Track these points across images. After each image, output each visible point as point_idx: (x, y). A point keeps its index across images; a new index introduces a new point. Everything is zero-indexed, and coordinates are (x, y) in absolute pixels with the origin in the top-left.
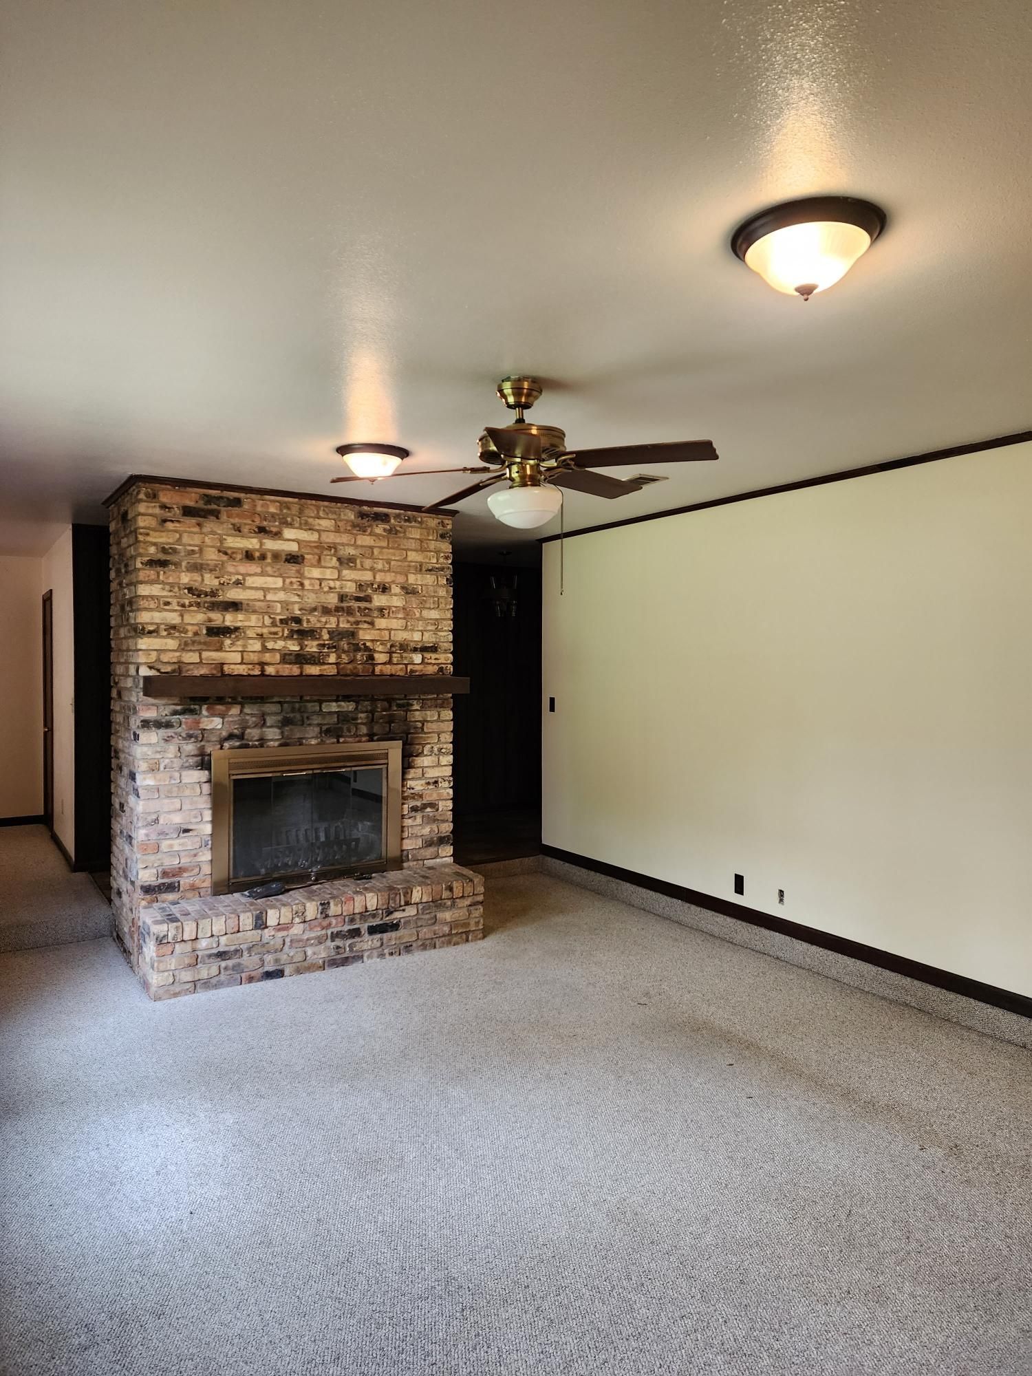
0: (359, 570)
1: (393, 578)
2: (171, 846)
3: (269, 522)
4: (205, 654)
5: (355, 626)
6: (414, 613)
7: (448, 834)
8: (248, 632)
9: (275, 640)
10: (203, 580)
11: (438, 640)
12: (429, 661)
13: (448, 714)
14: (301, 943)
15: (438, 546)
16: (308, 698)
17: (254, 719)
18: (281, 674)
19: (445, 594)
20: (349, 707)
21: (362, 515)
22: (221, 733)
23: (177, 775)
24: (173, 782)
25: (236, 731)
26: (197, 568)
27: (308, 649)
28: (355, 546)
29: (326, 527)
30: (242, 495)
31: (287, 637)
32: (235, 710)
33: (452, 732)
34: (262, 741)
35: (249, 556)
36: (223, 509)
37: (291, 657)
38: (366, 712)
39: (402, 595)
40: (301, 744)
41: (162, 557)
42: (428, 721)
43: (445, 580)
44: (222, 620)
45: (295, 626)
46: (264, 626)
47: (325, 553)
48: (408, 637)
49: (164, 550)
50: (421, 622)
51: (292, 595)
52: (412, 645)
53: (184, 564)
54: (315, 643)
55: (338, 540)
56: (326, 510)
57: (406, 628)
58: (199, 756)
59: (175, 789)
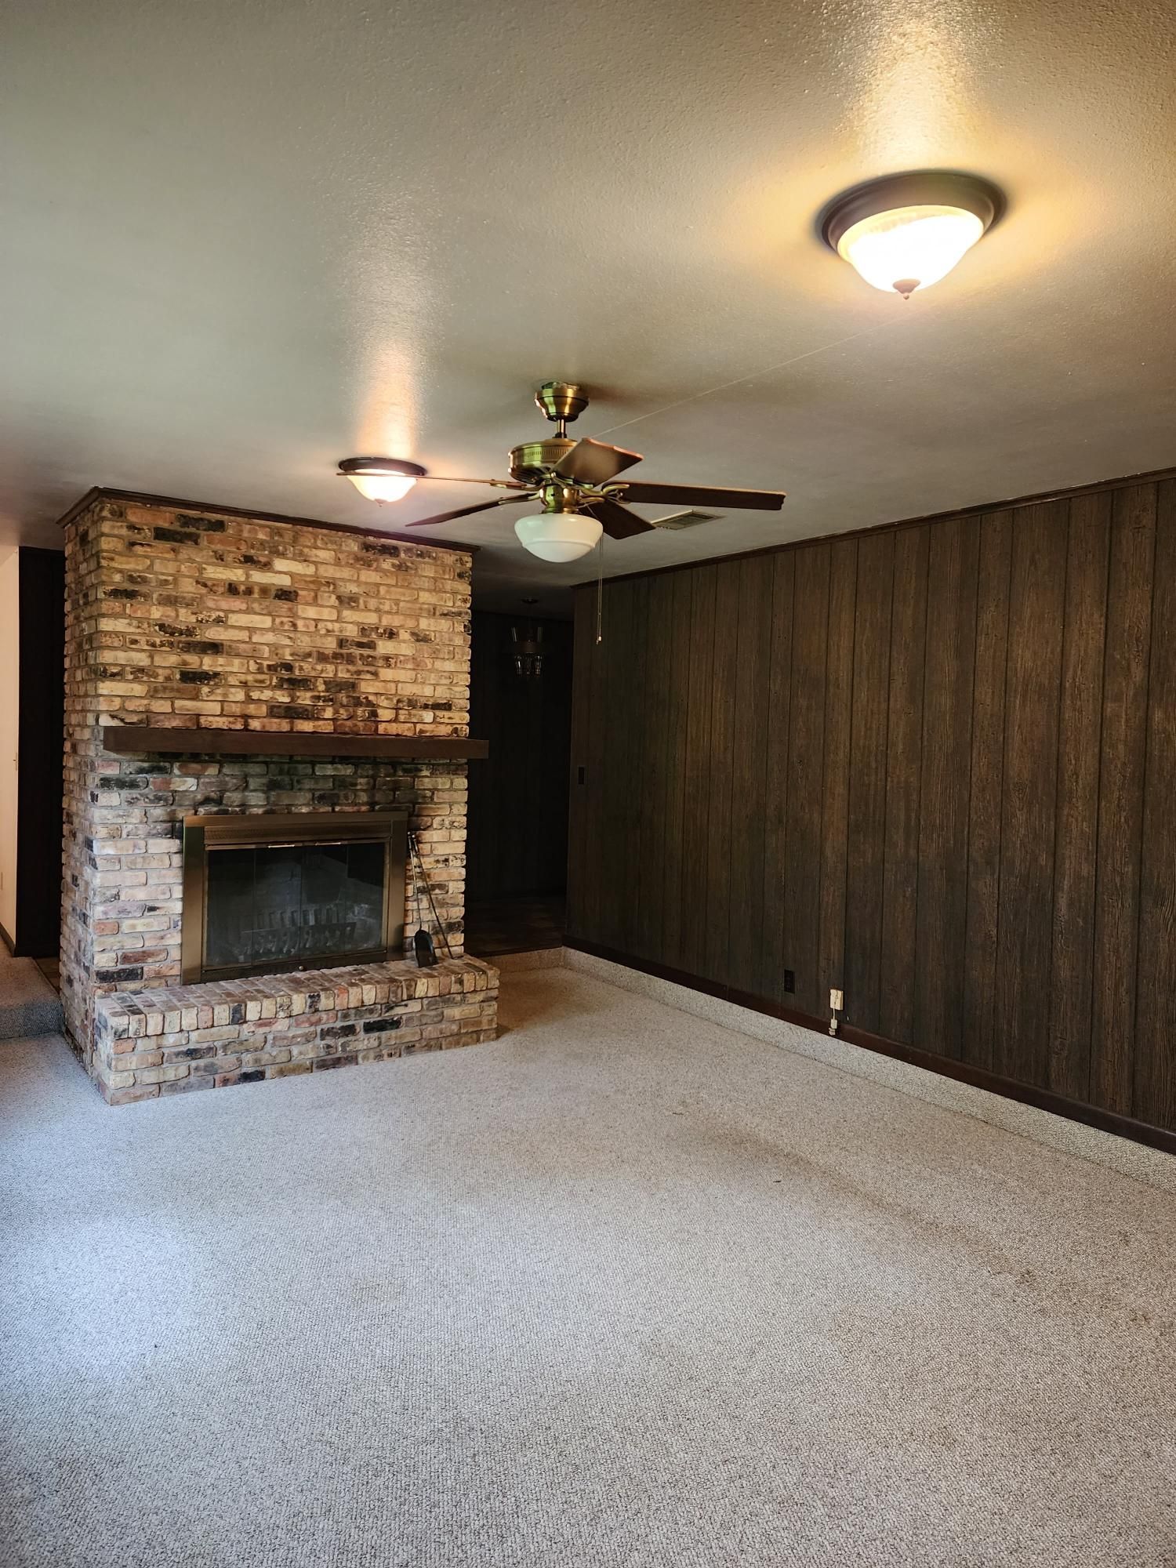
0: (363, 610)
1: (402, 623)
2: (134, 926)
3: (258, 550)
4: (178, 703)
5: (355, 677)
6: (426, 664)
7: (459, 920)
8: (230, 679)
9: (261, 689)
10: (177, 616)
11: (452, 696)
12: (442, 720)
13: (462, 782)
14: (285, 1041)
15: (455, 586)
16: (299, 759)
17: (235, 781)
18: (267, 729)
19: (461, 642)
20: (348, 770)
21: (367, 547)
22: (196, 796)
23: (142, 843)
24: (137, 851)
25: (213, 794)
26: (171, 601)
27: (300, 701)
28: (358, 581)
29: (325, 559)
30: (225, 518)
31: (275, 686)
32: (212, 770)
33: (466, 803)
34: (244, 805)
36: (202, 533)
37: (279, 710)
38: (367, 777)
39: (412, 642)
40: (290, 812)
41: (130, 587)
42: (438, 790)
43: (462, 627)
44: (199, 664)
45: (285, 674)
46: (248, 672)
47: (322, 589)
48: (417, 692)
49: (131, 579)
50: (433, 675)
51: (283, 638)
52: (423, 701)
53: (155, 596)
54: (309, 694)
55: (338, 575)
56: (325, 539)
57: (415, 681)
58: (169, 822)
59: (140, 860)
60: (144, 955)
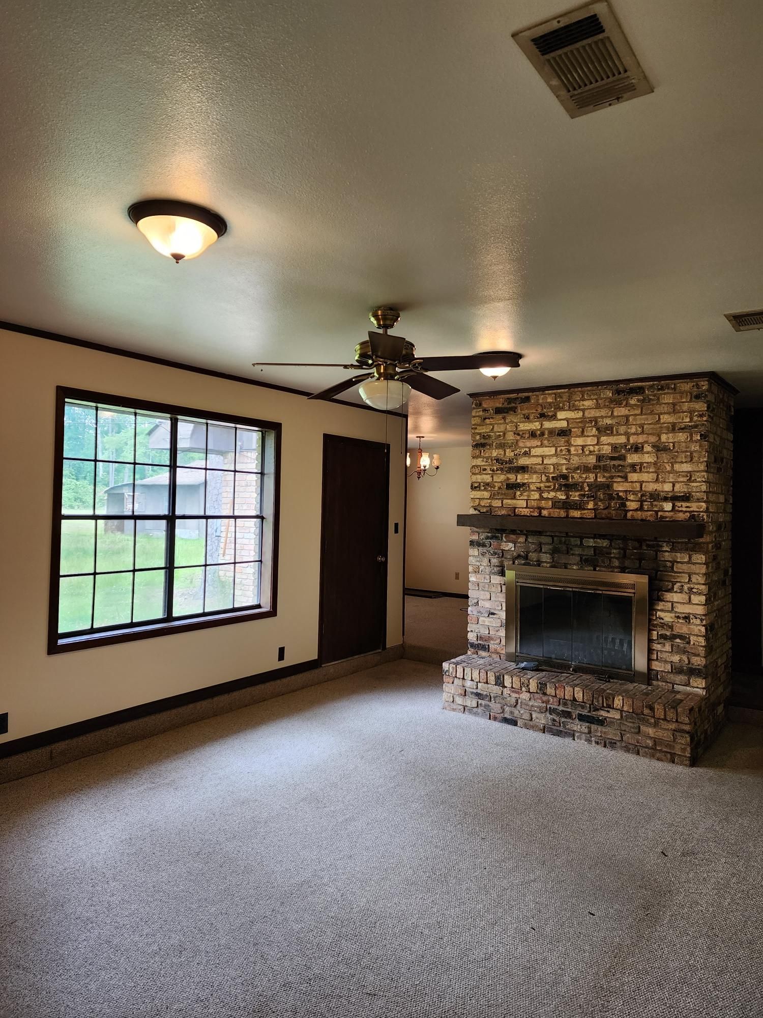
0: (616, 435)
1: (646, 440)
2: (484, 621)
3: (548, 409)
4: (505, 501)
5: (610, 480)
6: (665, 467)
7: (700, 667)
8: (531, 486)
9: (549, 491)
10: (505, 453)
11: (690, 490)
12: (680, 509)
13: (701, 558)
14: (528, 707)
15: (692, 406)
16: (572, 534)
17: (534, 546)
18: (552, 515)
19: (698, 447)
20: (605, 543)
22: (513, 554)
23: (488, 577)
24: (486, 581)
25: (522, 553)
26: (502, 446)
27: (572, 498)
28: (612, 416)
29: (589, 406)
30: (530, 394)
31: (557, 489)
32: (522, 539)
33: (705, 574)
34: (539, 563)
35: (533, 434)
36: (518, 405)
37: (560, 504)
38: (619, 548)
39: (654, 453)
40: (566, 568)
41: (483, 441)
42: (678, 562)
43: (699, 436)
44: (515, 479)
46: (541, 482)
47: (587, 425)
48: (658, 488)
49: (484, 437)
50: (671, 475)
51: (562, 459)
52: (662, 495)
53: (494, 444)
54: (577, 494)
55: (598, 415)
56: (589, 393)
57: (657, 480)
58: (500, 567)
59: (487, 586)
60: (489, 638)
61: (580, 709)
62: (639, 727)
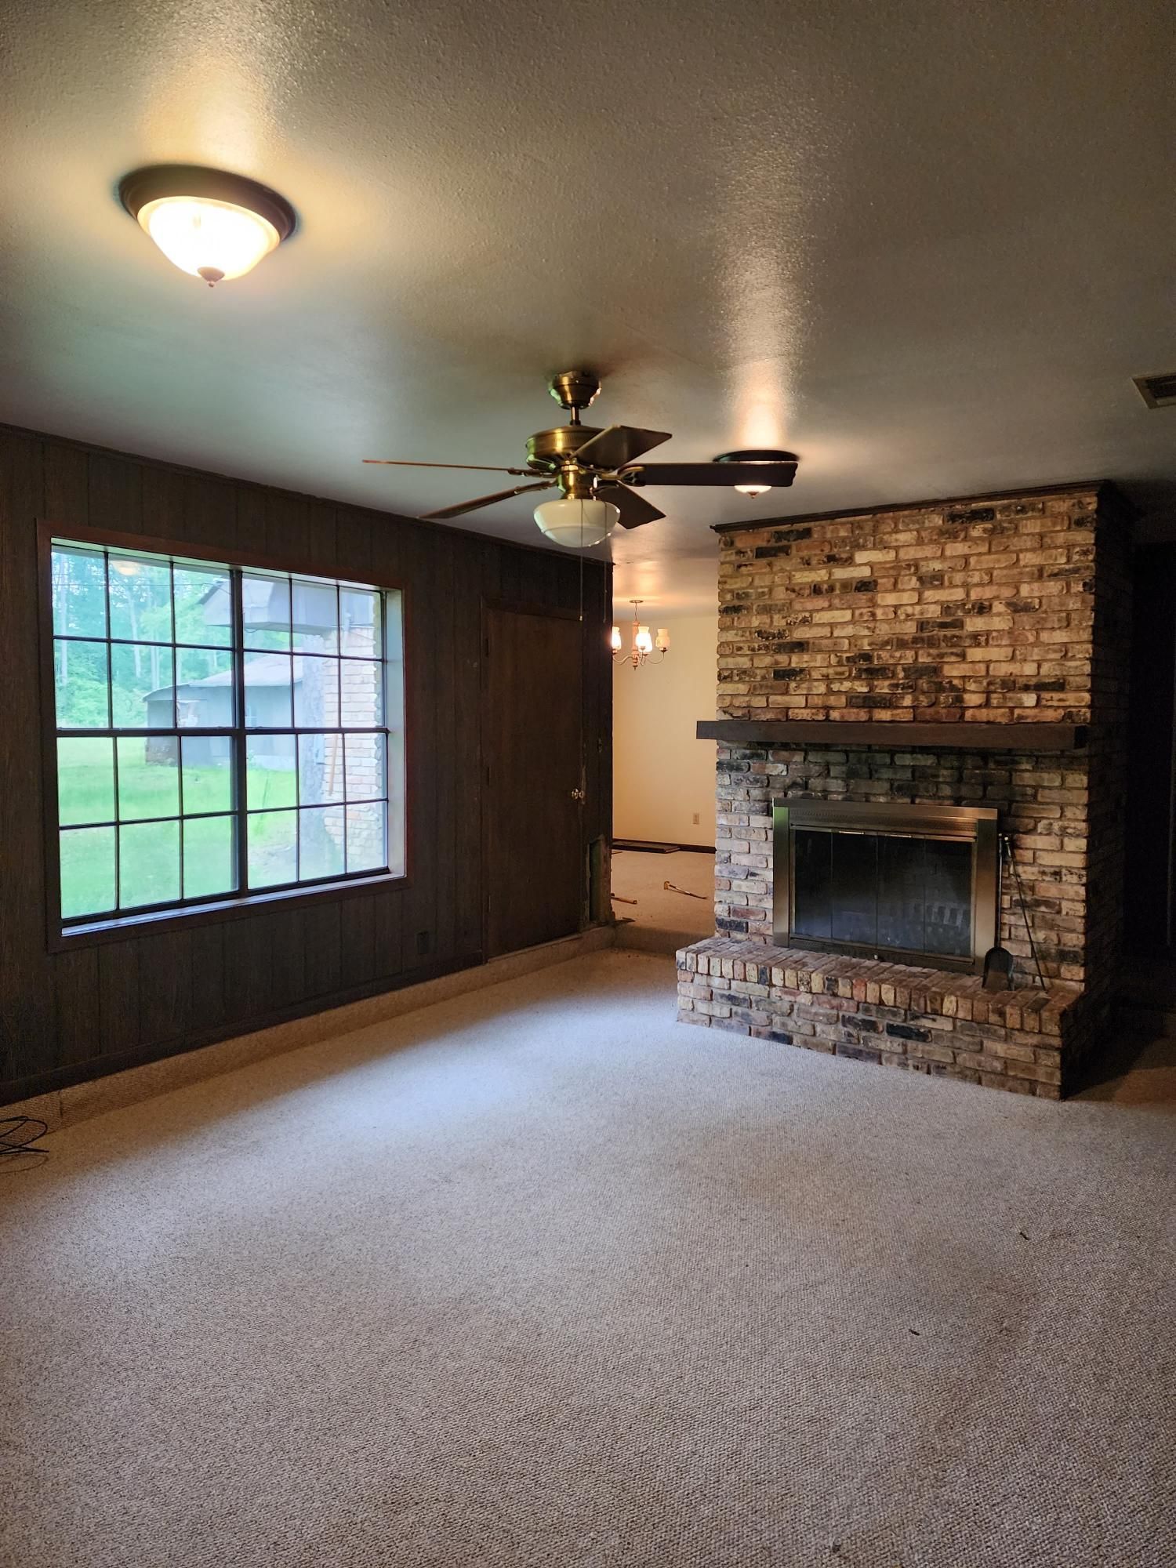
0: (949, 588)
1: (995, 594)
2: (739, 886)
3: (840, 548)
4: (772, 698)
5: (938, 660)
6: (1027, 637)
7: (1076, 949)
8: (813, 673)
9: (841, 681)
10: (772, 621)
11: (1065, 673)
12: (1049, 703)
13: (1080, 780)
14: (809, 1015)
15: (1071, 538)
16: (877, 748)
17: (817, 768)
18: (846, 719)
19: (1078, 603)
20: (928, 761)
21: (953, 518)
22: (785, 780)
23: (745, 818)
24: (742, 824)
25: (799, 780)
26: (767, 610)
27: (878, 690)
28: (943, 558)
29: (906, 542)
30: (812, 524)
31: (855, 677)
32: (798, 757)
33: (1086, 805)
34: (826, 792)
35: (816, 590)
36: (793, 543)
37: (858, 700)
38: (952, 768)
39: (1009, 614)
40: (867, 801)
41: (736, 603)
42: (1044, 788)
43: (1081, 585)
44: (788, 662)
45: (863, 664)
46: (829, 666)
47: (903, 573)
48: (1014, 672)
49: (738, 597)
50: (1036, 650)
51: (862, 629)
52: (1021, 681)
53: (755, 607)
54: (887, 683)
55: (920, 555)
56: (906, 520)
57: (1013, 658)
58: (765, 801)
59: (744, 831)
60: (747, 913)
61: (891, 1017)
62: (982, 1043)
